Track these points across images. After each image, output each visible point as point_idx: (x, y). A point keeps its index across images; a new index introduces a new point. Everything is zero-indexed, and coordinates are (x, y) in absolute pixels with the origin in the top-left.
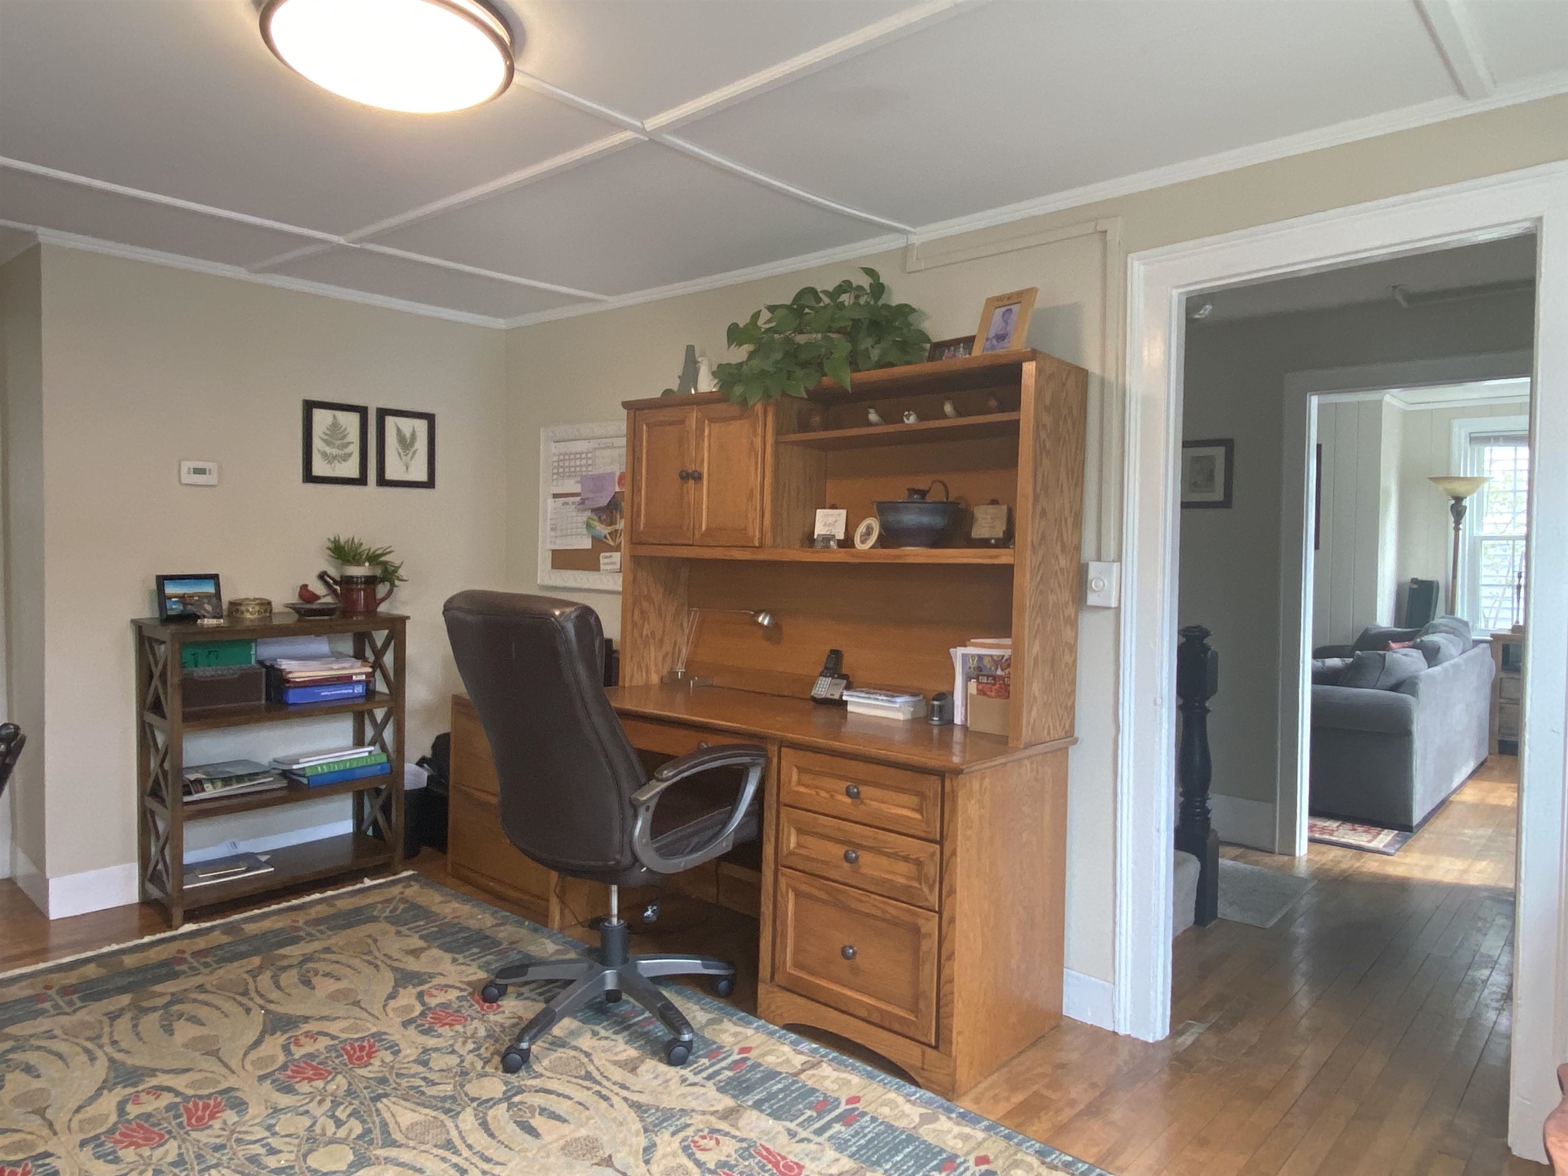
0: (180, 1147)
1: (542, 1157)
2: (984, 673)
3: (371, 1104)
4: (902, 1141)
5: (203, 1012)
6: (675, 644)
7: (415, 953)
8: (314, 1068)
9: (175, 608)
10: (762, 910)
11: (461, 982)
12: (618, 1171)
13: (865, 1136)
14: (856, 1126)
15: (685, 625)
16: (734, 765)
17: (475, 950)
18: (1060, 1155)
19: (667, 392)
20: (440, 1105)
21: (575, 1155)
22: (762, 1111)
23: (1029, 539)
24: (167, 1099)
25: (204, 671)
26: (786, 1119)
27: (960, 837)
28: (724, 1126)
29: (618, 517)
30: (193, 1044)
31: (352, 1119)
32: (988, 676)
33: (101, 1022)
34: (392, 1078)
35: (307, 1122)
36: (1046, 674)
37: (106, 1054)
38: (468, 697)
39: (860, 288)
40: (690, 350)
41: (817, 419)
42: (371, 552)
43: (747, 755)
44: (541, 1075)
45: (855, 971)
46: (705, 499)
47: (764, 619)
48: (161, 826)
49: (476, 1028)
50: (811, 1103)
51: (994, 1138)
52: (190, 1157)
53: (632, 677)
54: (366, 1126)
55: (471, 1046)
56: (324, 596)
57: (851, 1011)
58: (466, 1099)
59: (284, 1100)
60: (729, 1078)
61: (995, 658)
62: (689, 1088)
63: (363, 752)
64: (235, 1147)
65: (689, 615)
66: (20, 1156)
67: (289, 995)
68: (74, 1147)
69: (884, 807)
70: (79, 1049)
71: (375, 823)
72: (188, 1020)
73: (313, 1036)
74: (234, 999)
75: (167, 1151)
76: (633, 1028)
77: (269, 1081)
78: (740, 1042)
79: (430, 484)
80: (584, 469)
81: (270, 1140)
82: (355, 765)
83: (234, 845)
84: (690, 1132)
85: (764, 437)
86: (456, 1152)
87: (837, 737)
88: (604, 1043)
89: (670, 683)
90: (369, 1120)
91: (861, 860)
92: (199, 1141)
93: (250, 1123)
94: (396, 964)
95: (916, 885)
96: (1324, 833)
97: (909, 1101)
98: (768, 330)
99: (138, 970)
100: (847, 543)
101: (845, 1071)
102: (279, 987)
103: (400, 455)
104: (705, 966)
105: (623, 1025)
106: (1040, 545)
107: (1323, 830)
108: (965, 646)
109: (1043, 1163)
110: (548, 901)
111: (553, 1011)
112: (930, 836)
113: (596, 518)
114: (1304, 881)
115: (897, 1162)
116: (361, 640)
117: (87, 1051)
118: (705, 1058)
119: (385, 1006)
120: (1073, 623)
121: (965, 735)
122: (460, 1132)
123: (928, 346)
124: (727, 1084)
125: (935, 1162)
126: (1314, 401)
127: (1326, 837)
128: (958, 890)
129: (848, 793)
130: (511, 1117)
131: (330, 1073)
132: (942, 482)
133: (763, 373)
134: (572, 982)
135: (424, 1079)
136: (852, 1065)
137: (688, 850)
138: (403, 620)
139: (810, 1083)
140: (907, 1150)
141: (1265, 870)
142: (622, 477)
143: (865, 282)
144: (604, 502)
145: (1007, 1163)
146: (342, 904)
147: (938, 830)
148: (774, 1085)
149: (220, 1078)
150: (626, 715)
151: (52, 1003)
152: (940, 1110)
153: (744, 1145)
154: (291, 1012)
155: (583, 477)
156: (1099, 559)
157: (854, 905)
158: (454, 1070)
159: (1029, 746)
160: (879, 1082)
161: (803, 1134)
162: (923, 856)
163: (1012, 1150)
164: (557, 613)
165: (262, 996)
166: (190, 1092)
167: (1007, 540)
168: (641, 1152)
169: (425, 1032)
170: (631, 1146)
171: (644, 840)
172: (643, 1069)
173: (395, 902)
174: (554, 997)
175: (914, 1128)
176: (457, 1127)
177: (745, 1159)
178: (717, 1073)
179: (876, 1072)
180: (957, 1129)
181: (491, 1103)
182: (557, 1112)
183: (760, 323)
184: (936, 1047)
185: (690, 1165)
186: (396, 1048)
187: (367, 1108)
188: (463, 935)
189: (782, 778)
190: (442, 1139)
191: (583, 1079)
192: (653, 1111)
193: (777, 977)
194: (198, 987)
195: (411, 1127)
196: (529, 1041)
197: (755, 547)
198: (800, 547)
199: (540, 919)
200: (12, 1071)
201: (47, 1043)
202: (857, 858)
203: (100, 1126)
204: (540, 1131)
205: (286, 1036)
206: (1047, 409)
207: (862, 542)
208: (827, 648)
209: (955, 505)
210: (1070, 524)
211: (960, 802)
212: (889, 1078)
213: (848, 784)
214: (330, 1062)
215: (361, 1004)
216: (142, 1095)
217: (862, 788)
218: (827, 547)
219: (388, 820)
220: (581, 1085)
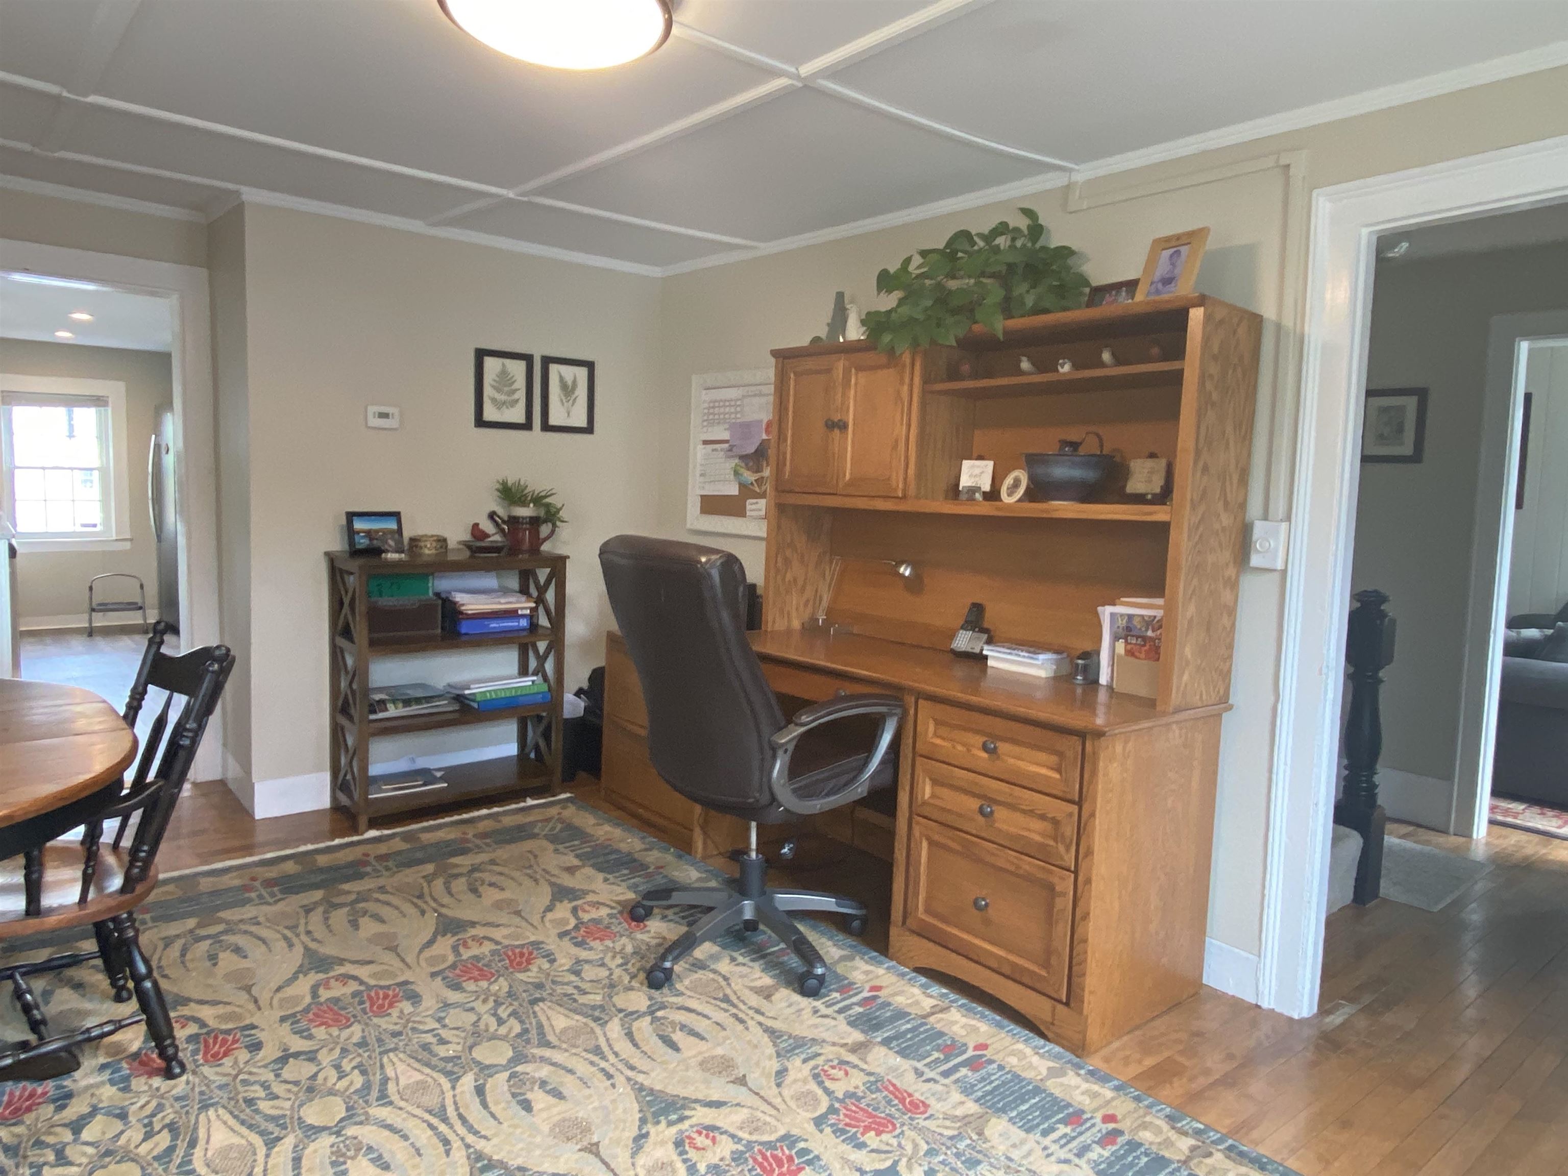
0: (363, 1031)
1: (682, 1070)
2: (1133, 633)
3: (529, 1007)
4: (1028, 1092)
5: (385, 911)
6: (817, 591)
7: (571, 870)
8: (481, 970)
9: (362, 542)
10: (895, 856)
11: (612, 900)
12: (750, 1090)
13: (992, 1082)
14: (983, 1072)
15: (827, 573)
16: (873, 713)
17: (626, 872)
18: (1192, 1121)
19: (816, 340)
20: (590, 1012)
21: (712, 1071)
22: (891, 1049)
23: (1189, 497)
24: (353, 986)
25: (387, 601)
26: (913, 1059)
27: (1099, 800)
28: (852, 1058)
29: (765, 465)
30: (376, 939)
31: (512, 1018)
32: (1137, 637)
33: (298, 913)
34: (548, 985)
35: (474, 1018)
36: (1201, 637)
37: (303, 943)
38: (619, 633)
39: (1017, 230)
40: (840, 296)
41: (966, 368)
42: (536, 493)
43: (884, 705)
44: (682, 994)
45: (987, 922)
46: (849, 448)
47: (906, 569)
48: (350, 741)
49: (624, 945)
50: (939, 1045)
51: (1123, 1098)
52: (372, 1040)
53: (774, 622)
54: (524, 1026)
55: (619, 961)
56: (493, 535)
57: (982, 960)
58: (614, 1009)
59: (454, 996)
60: (859, 1014)
61: (1146, 618)
62: (821, 1019)
63: (527, 681)
64: (410, 1034)
65: (830, 562)
66: (230, 1026)
67: (458, 900)
68: (275, 1022)
69: (1021, 764)
70: (279, 936)
71: (537, 748)
72: (371, 916)
73: (480, 940)
74: (411, 901)
75: (353, 1033)
76: (769, 957)
77: (440, 978)
78: (871, 980)
79: (589, 429)
80: (733, 416)
81: (440, 1031)
82: (519, 693)
83: (413, 760)
84: (820, 1061)
85: (911, 386)
86: (604, 1058)
87: (976, 692)
88: (741, 969)
89: (811, 630)
90: (527, 1021)
91: (996, 815)
92: (380, 1026)
93: (424, 1014)
94: (553, 880)
95: (1052, 843)
96: (1508, 816)
97: (1037, 1053)
98: (918, 276)
99: (328, 869)
100: (993, 495)
101: (974, 1019)
102: (450, 893)
103: (562, 401)
104: (838, 904)
105: (759, 953)
106: (1200, 501)
107: (1506, 812)
108: (1114, 604)
109: (1173, 1128)
110: (692, 830)
111: (694, 934)
112: (1069, 797)
113: (743, 465)
114: (1481, 865)
115: (1023, 1112)
116: (526, 576)
117: (285, 938)
118: (837, 991)
119: (543, 918)
120: (1233, 585)
121: (1111, 697)
122: (608, 1040)
123: (1087, 290)
124: (858, 1019)
125: (1061, 1116)
126: (1524, 348)
127: (1510, 820)
128: (1095, 852)
129: (985, 748)
130: (655, 1030)
131: (493, 975)
132: (1098, 435)
133: (912, 321)
134: (710, 909)
135: (576, 987)
136: (979, 1012)
137: (823, 793)
138: (563, 559)
139: (938, 1026)
140: (1033, 1101)
141: (1436, 851)
142: (769, 425)
143: (1023, 223)
144: (751, 449)
145: (1135, 1125)
146: (508, 821)
147: (1077, 791)
148: (903, 1024)
149: (399, 972)
150: (766, 658)
151: (258, 893)
152: (1069, 1066)
153: (872, 1079)
154: (460, 916)
155: (732, 424)
156: (1265, 518)
157: (989, 859)
158: (604, 982)
159: (1178, 711)
160: (1008, 1032)
161: (930, 1074)
162: (1059, 816)
163: (1141, 1112)
164: (703, 559)
165: (435, 900)
166: (372, 982)
167: (1164, 496)
168: (774, 1075)
169: (577, 945)
170: (764, 1068)
171: (783, 781)
172: (776, 997)
173: (553, 821)
174: (695, 922)
175: (1042, 1080)
176: (605, 1035)
177: (872, 1092)
178: (848, 1007)
179: (1005, 1022)
180: (1085, 1086)
181: (635, 1016)
182: (697, 1029)
183: (911, 268)
184: (1067, 1004)
185: (820, 1092)
186: (552, 957)
187: (525, 1011)
188: (614, 856)
189: (918, 729)
190: (591, 1044)
191: (722, 1001)
192: (785, 1037)
193: (908, 921)
194: (380, 888)
195: (564, 1030)
196: (672, 960)
197: (897, 498)
198: (946, 498)
199: (684, 847)
200: (224, 951)
201: (253, 929)
202: (992, 812)
203: (297, 1005)
204: (680, 1045)
205: (456, 938)
206: (1215, 358)
207: (1009, 495)
208: (969, 601)
209: (1110, 457)
210: (1235, 481)
211: (1101, 764)
212: (1018, 1029)
213: (985, 739)
214: (493, 965)
215: (523, 914)
216: (332, 981)
217: (999, 744)
218: (972, 499)
219: (548, 744)
220: (719, 1006)
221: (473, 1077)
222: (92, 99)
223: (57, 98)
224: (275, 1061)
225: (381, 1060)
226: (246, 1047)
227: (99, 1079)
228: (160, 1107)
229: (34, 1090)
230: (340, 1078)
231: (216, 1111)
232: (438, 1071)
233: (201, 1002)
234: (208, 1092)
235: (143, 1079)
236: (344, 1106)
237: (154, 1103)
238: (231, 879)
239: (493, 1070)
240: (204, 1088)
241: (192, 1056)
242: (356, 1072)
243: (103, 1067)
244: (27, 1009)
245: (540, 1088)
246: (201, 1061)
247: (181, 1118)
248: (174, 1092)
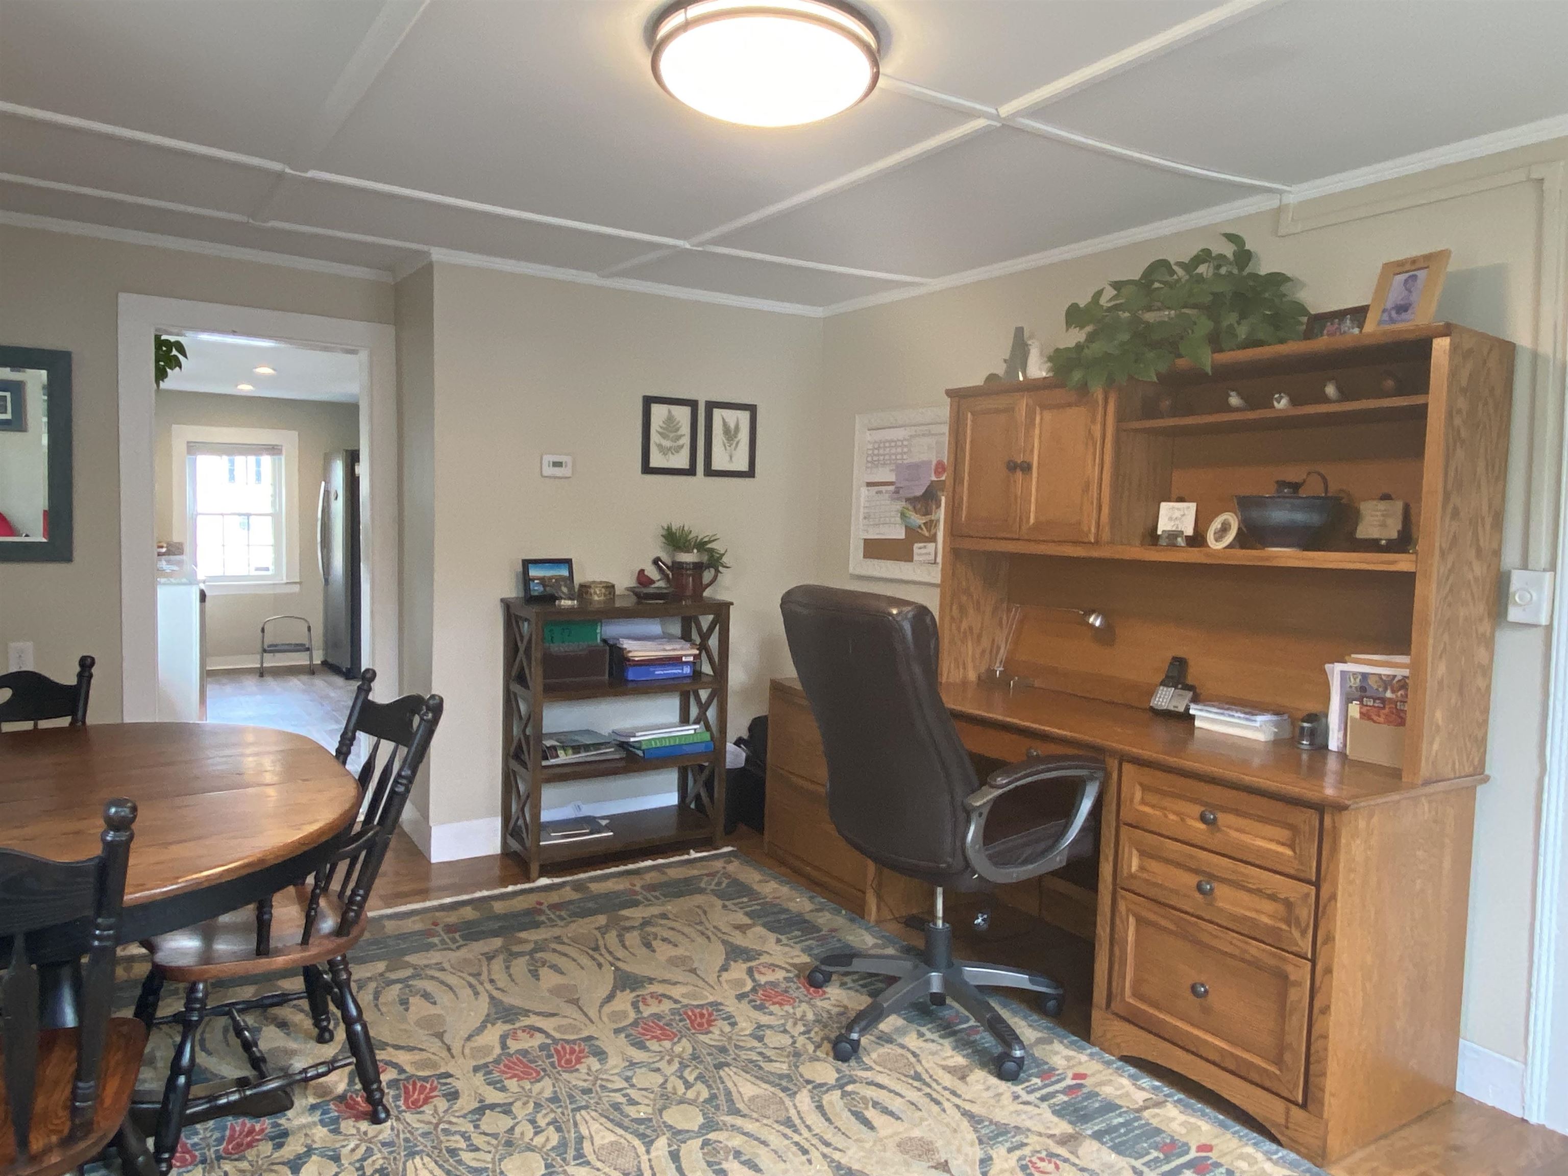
0: (554, 1086)
1: (879, 1150)
2: (1368, 694)
3: (715, 1071)
5: (561, 962)
6: (993, 640)
7: (742, 928)
8: (661, 1028)
9: (537, 589)
10: (1098, 932)
11: (788, 963)
15: (1004, 622)
16: (1071, 777)
17: (798, 933)
19: (992, 378)
20: (777, 1081)
21: (911, 1153)
22: (1103, 1143)
23: (1437, 545)
24: (539, 1039)
25: (558, 648)
26: (1130, 1156)
27: (1341, 880)
28: (1062, 1151)
29: (934, 507)
30: (556, 991)
31: (699, 1082)
32: (1375, 699)
33: (479, 960)
34: (731, 1049)
35: (660, 1079)
36: (1453, 701)
37: (487, 991)
39: (1222, 257)
40: (1019, 331)
41: (1166, 404)
42: (700, 538)
43: (1082, 767)
44: (870, 1069)
45: (1206, 1010)
46: (1034, 490)
47: (1095, 619)
48: (522, 786)
49: (804, 1012)
50: (1156, 1143)
52: (563, 1096)
53: (949, 672)
54: (712, 1092)
55: (801, 1028)
56: (658, 581)
57: (1201, 1052)
58: (801, 1080)
59: (638, 1055)
60: (1065, 1102)
61: (1384, 677)
62: (1022, 1106)
63: (689, 730)
64: (599, 1092)
65: (1009, 610)
66: (427, 1073)
67: (633, 955)
68: (468, 1072)
69: (1245, 837)
70: (464, 984)
71: (698, 798)
72: (550, 967)
73: (659, 998)
74: (588, 953)
75: (544, 1088)
76: (960, 1035)
77: (623, 1035)
78: (1074, 1066)
79: (750, 473)
80: (899, 457)
81: (628, 1091)
82: (682, 742)
83: (579, 807)
84: (1027, 1151)
85: (1104, 425)
86: (796, 1131)
87: (1183, 755)
88: (930, 1045)
89: (988, 682)
90: (714, 1086)
91: (1217, 893)
92: (569, 1082)
93: (611, 1072)
94: (725, 937)
95: (1284, 927)
97: (1270, 1159)
98: (1109, 309)
99: (505, 917)
100: (1197, 540)
101: (1193, 1116)
102: (624, 946)
103: (725, 445)
104: (1031, 981)
105: (948, 1029)
106: (1450, 549)
108: (1345, 662)
110: (864, 893)
111: (880, 1006)
112: (1302, 875)
113: (910, 508)
116: (688, 623)
117: (471, 986)
118: (1038, 1077)
119: (719, 977)
120: (1489, 643)
121: (1343, 765)
122: (798, 1112)
123: (1305, 319)
124: (1063, 1109)
128: (1337, 937)
129: (1203, 819)
130: (846, 1105)
131: (675, 1035)
132: (1319, 474)
133: (1105, 357)
134: (897, 978)
135: (761, 1054)
136: (1201, 1110)
137: (1020, 861)
138: (728, 605)
139: (1155, 1122)
142: (941, 465)
143: (1228, 250)
144: (919, 492)
146: (674, 873)
147: (1314, 870)
148: (1114, 1117)
149: (583, 1027)
151: (440, 938)
154: (636, 971)
155: (898, 466)
156: (1525, 566)
157: (1205, 938)
158: (788, 1050)
159: (1427, 783)
160: (1234, 1133)
161: (1149, 1174)
162: (1293, 896)
164: (895, 612)
165: (610, 953)
166: (557, 1035)
167: (1405, 543)
168: (978, 1163)
169: (756, 1008)
170: (967, 1155)
171: (977, 847)
172: (971, 1078)
173: (719, 875)
174: (879, 992)
176: (795, 1107)
178: (1051, 1095)
179: (1230, 1122)
181: (825, 1088)
182: (890, 1108)
183: (1103, 301)
184: (1304, 1106)
186: (733, 1020)
187: (711, 1074)
188: (783, 916)
189: (1123, 795)
190: (782, 1116)
191: (913, 1079)
192: (987, 1123)
193: (1113, 1005)
194: (555, 938)
195: (753, 1099)
196: (860, 1032)
197: (1091, 543)
198: (1142, 545)
199: (857, 911)
200: (413, 996)
201: (437, 974)
202: (1212, 889)
203: (489, 1055)
204: (875, 1124)
205: (634, 994)
206: (1464, 391)
207: (1217, 540)
208: (1170, 655)
209: (1336, 500)
210: (1488, 527)
211: (1343, 841)
212: (1245, 1131)
213: (1203, 809)
214: (675, 1025)
215: (698, 972)
216: (519, 1032)
217: (1220, 815)
218: (1173, 545)
219: (711, 796)
220: (911, 1085)
221: (666, 1141)
222: (311, 174)
223: (280, 175)
224: (473, 1112)
225: (574, 1116)
226: (444, 1095)
227: (310, 1119)
228: (369, 1152)
229: (253, 1127)
230: (536, 1133)
231: (422, 1159)
232: (631, 1133)
233: (397, 1047)
234: (412, 1139)
235: (351, 1122)
236: (543, 1163)
237: (363, 1148)
238: (414, 922)
239: (687, 1135)
240: (408, 1135)
241: (394, 1102)
242: (551, 1128)
243: (313, 1108)
244: (247, 1046)
245: (734, 1158)
246: (403, 1108)
247: (390, 1164)
248: (380, 1137)
